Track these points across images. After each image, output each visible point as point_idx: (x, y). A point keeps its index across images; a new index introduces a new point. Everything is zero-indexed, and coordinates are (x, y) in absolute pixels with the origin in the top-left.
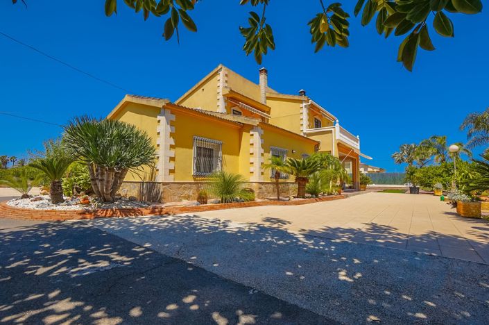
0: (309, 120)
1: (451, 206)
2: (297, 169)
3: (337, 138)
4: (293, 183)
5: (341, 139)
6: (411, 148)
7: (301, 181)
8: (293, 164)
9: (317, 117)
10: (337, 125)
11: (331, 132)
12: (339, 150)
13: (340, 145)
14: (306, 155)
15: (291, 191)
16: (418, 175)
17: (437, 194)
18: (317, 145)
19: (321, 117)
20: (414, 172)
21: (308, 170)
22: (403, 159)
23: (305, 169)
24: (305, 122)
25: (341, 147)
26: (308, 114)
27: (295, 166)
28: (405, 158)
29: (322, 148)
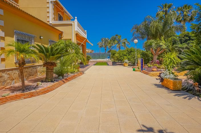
0: (54, 14)
1: (159, 81)
2: (46, 55)
3: (76, 30)
4: (41, 66)
5: (78, 31)
6: (106, 40)
7: (49, 65)
8: (41, 51)
9: (60, 13)
10: (76, 20)
11: (71, 25)
12: (77, 39)
13: (77, 35)
14: (52, 41)
15: (39, 74)
16: (117, 55)
17: (125, 65)
18: (61, 34)
19: (63, 13)
20: (115, 54)
21: (56, 56)
22: (102, 45)
23: (53, 55)
24: (51, 15)
25: (78, 37)
26: (54, 9)
27: (43, 52)
28: (103, 45)
29: (65, 37)
